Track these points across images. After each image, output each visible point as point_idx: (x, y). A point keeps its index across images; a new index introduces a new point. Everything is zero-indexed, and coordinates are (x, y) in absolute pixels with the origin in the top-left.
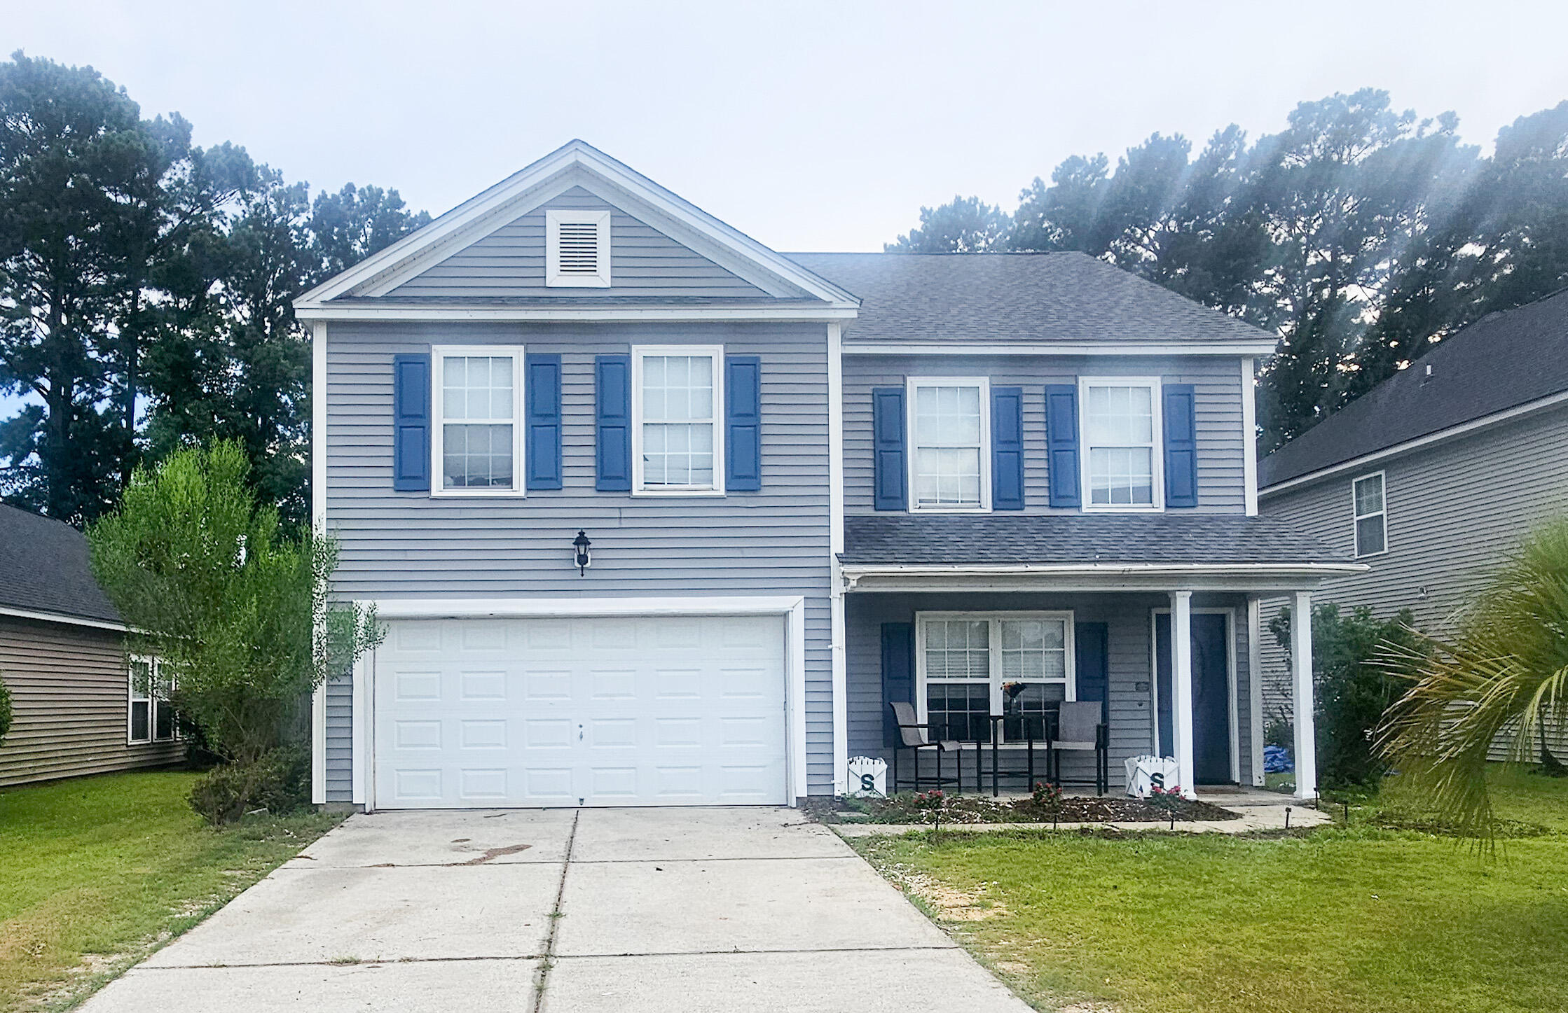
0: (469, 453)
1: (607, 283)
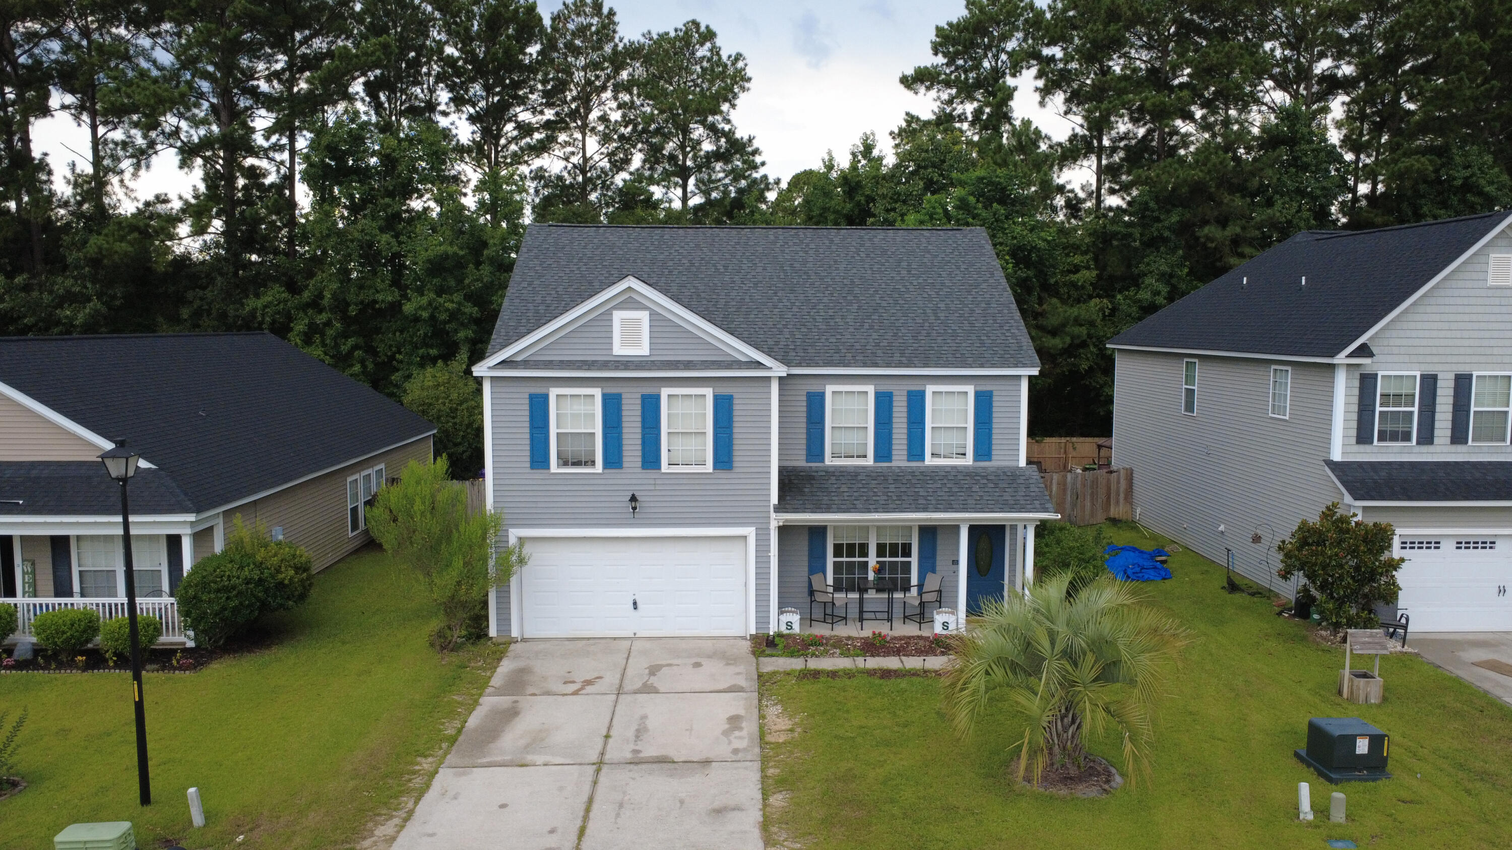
0: (570, 448)
1: (647, 353)
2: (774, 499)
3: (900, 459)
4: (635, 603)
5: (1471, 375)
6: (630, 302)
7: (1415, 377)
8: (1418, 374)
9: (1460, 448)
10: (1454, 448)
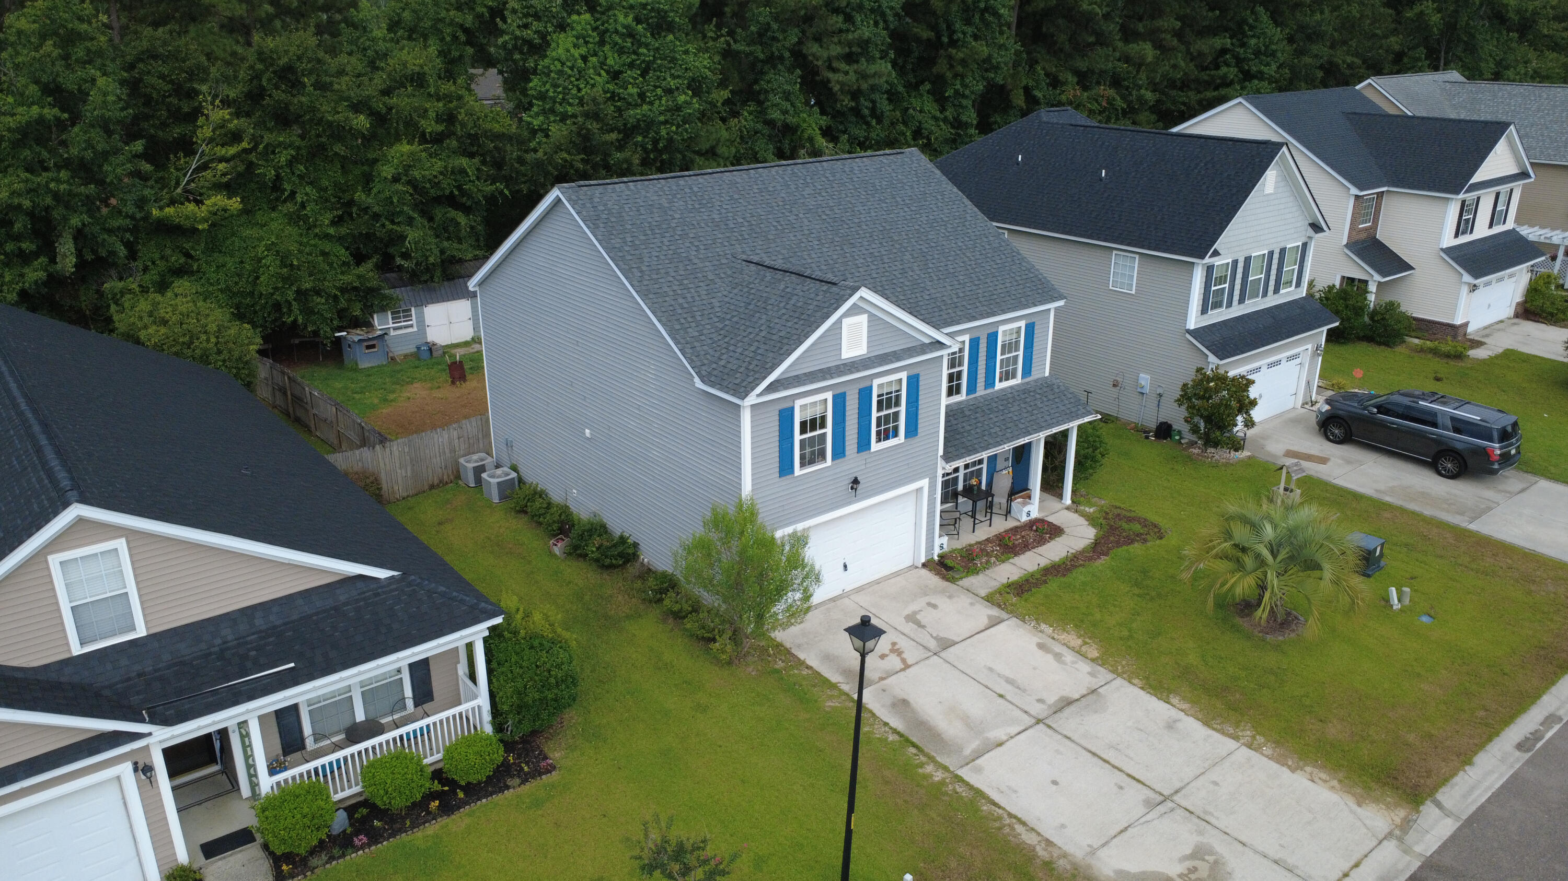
0: (809, 449)
1: (865, 353)
2: (941, 452)
3: (981, 390)
4: (845, 566)
5: (1251, 256)
6: (855, 310)
8: (1230, 261)
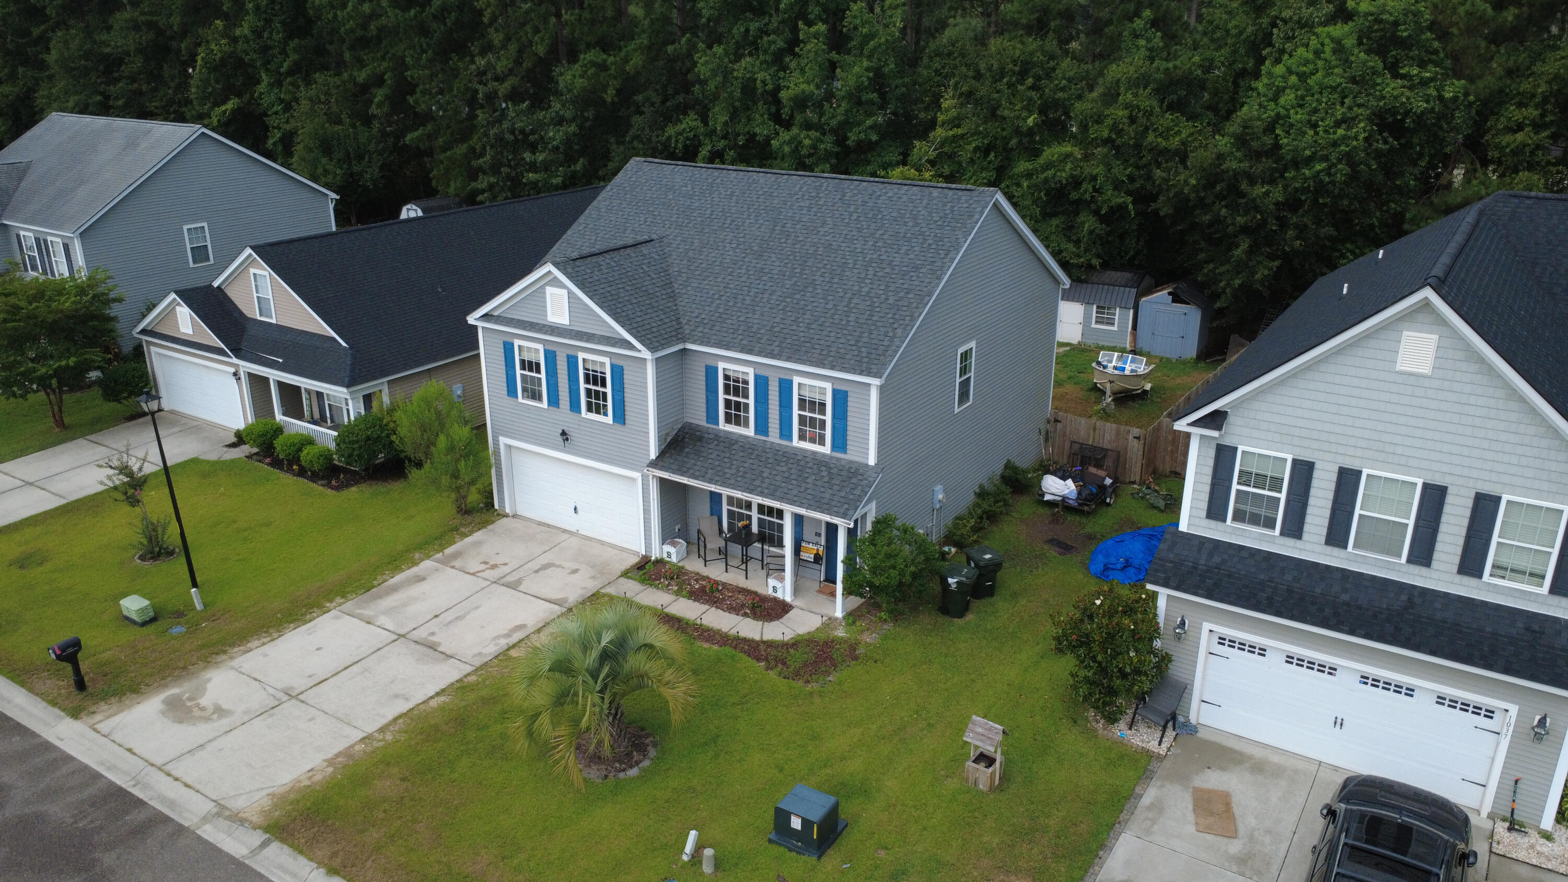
0: (529, 386)
1: (568, 325)
2: (652, 457)
3: (774, 437)
4: (575, 509)
5: (1360, 472)
6: (557, 283)
7: (1286, 460)
8: (1290, 458)
9: (1336, 551)
10: (1329, 549)
